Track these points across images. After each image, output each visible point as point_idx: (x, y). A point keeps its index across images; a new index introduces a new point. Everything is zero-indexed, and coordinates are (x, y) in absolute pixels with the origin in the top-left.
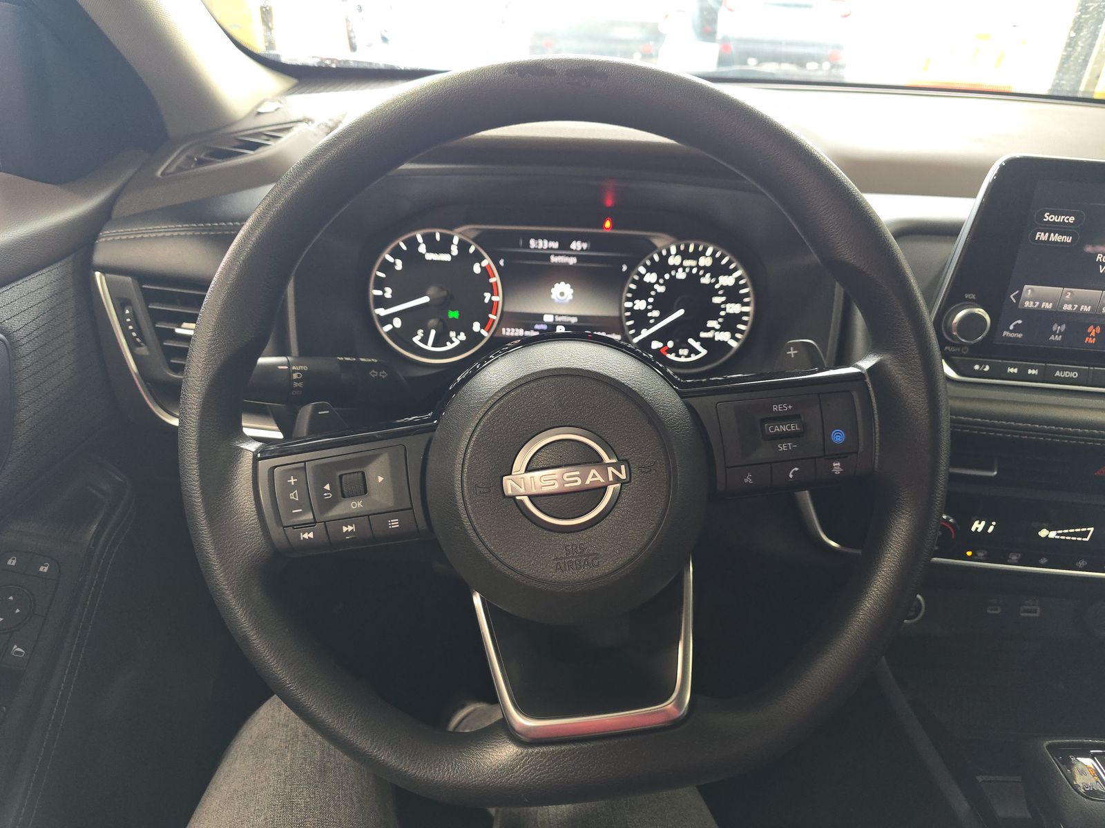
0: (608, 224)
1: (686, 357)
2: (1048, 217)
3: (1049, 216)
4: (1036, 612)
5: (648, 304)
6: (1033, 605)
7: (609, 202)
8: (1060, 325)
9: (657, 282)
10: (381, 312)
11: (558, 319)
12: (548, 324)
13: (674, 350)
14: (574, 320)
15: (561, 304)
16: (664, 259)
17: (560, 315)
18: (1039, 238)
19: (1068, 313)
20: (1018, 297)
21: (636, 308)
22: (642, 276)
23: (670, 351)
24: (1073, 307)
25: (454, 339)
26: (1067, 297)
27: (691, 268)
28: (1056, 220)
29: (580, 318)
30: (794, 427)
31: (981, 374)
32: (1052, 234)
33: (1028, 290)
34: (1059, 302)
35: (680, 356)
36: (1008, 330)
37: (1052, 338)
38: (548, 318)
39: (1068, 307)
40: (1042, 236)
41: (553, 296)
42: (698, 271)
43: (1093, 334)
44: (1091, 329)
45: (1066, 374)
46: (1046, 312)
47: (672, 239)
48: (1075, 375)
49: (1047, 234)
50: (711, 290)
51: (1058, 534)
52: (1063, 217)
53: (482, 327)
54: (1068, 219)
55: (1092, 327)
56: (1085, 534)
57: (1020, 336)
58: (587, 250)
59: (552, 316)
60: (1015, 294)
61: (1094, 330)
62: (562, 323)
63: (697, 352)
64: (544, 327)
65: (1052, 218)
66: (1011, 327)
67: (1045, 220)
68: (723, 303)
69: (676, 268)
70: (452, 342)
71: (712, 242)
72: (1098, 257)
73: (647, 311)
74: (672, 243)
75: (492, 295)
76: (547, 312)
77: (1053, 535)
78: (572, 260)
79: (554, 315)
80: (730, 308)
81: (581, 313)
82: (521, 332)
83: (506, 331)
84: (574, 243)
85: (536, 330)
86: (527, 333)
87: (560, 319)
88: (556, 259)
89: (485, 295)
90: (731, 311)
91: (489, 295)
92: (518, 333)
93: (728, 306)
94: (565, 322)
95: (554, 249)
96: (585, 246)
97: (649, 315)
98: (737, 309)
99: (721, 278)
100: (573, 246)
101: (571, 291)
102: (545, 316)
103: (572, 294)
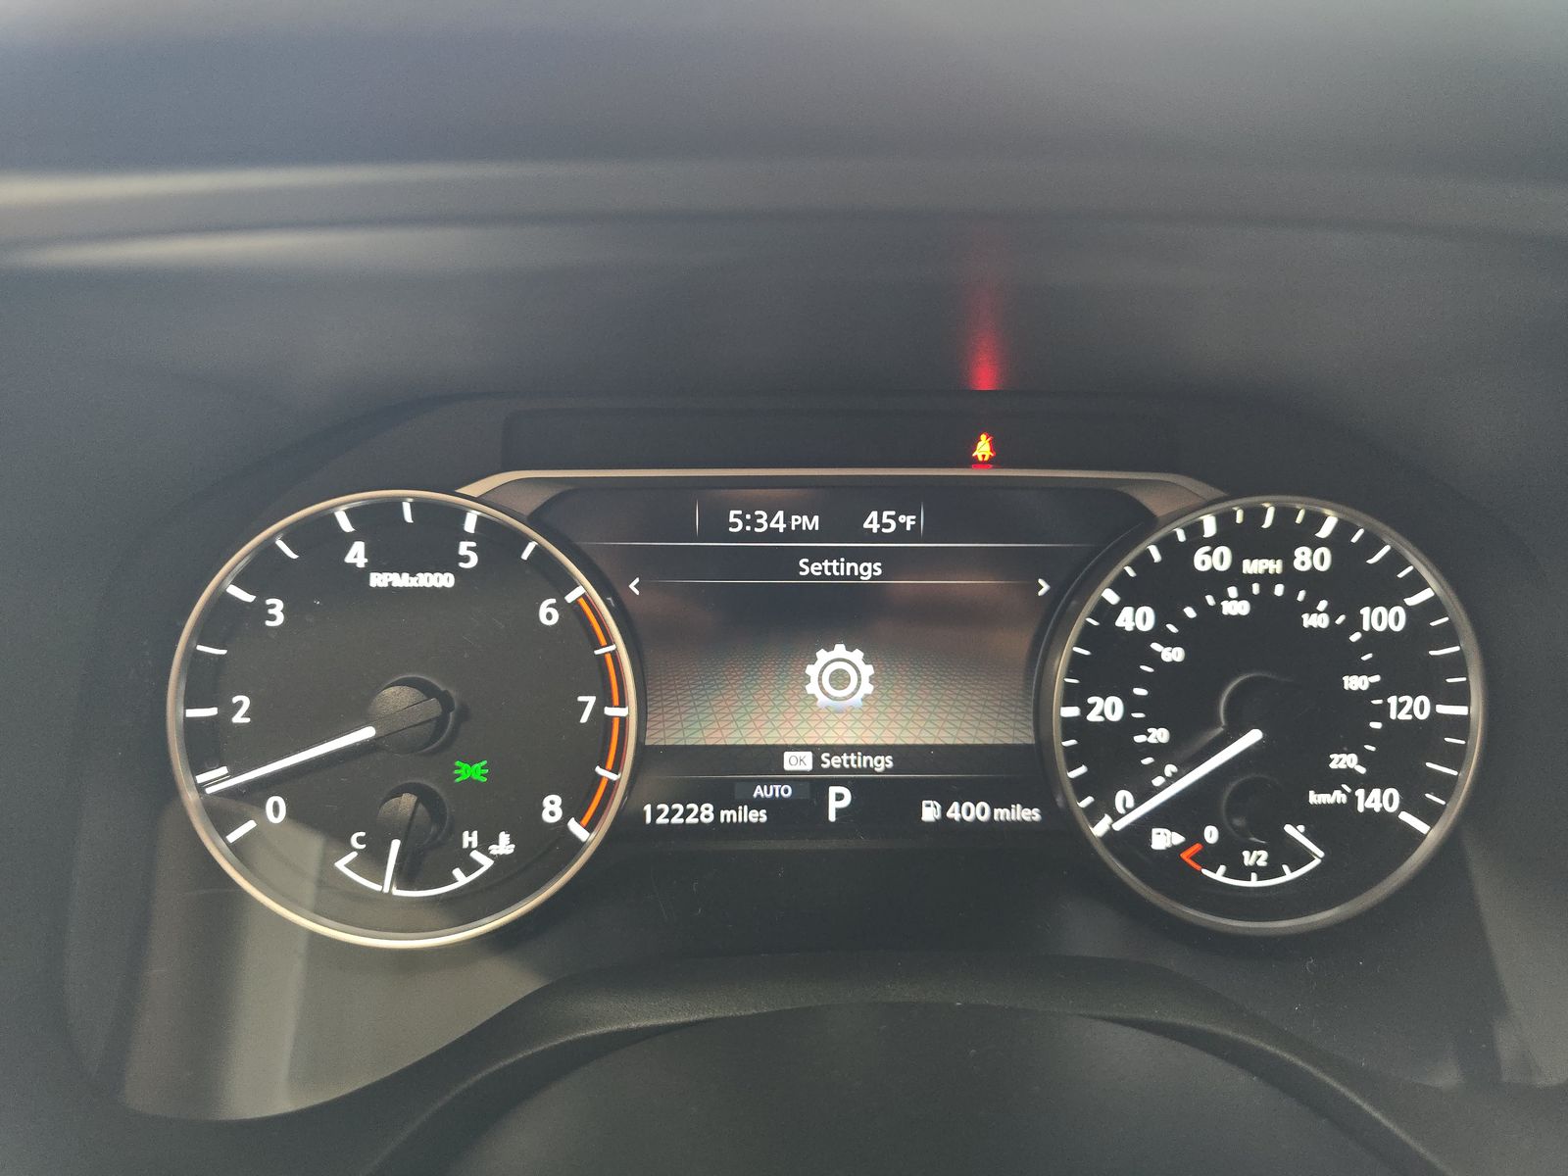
0: (983, 449)
1: (1263, 873)
5: (1131, 703)
7: (985, 376)
9: (1159, 634)
10: (217, 779)
11: (832, 762)
12: (795, 779)
13: (1227, 854)
14: (882, 764)
15: (837, 712)
16: (1179, 555)
17: (835, 750)
21: (1093, 717)
22: (1107, 613)
23: (1211, 856)
25: (476, 855)
27: (1267, 580)
29: (902, 754)
35: (1244, 873)
38: (797, 762)
41: (812, 688)
42: (1291, 593)
47: (1207, 491)
50: (1335, 650)
53: (572, 810)
58: (914, 535)
59: (808, 756)
62: (841, 777)
63: (1300, 857)
64: (785, 791)
68: (1374, 690)
69: (1217, 582)
70: (470, 866)
71: (1335, 498)
73: (1128, 726)
74: (1205, 506)
75: (605, 700)
76: (790, 742)
78: (869, 572)
79: (816, 750)
80: (1400, 706)
81: (907, 738)
82: (707, 813)
83: (656, 814)
84: (874, 515)
85: (757, 804)
86: (727, 815)
87: (836, 762)
88: (815, 569)
89: (581, 699)
90: (1404, 716)
91: (591, 701)
92: (698, 816)
93: (1392, 700)
94: (851, 770)
95: (810, 535)
96: (909, 521)
97: (1139, 739)
98: (1422, 710)
99: (1365, 611)
100: (872, 523)
101: (868, 671)
102: (787, 755)
103: (872, 680)
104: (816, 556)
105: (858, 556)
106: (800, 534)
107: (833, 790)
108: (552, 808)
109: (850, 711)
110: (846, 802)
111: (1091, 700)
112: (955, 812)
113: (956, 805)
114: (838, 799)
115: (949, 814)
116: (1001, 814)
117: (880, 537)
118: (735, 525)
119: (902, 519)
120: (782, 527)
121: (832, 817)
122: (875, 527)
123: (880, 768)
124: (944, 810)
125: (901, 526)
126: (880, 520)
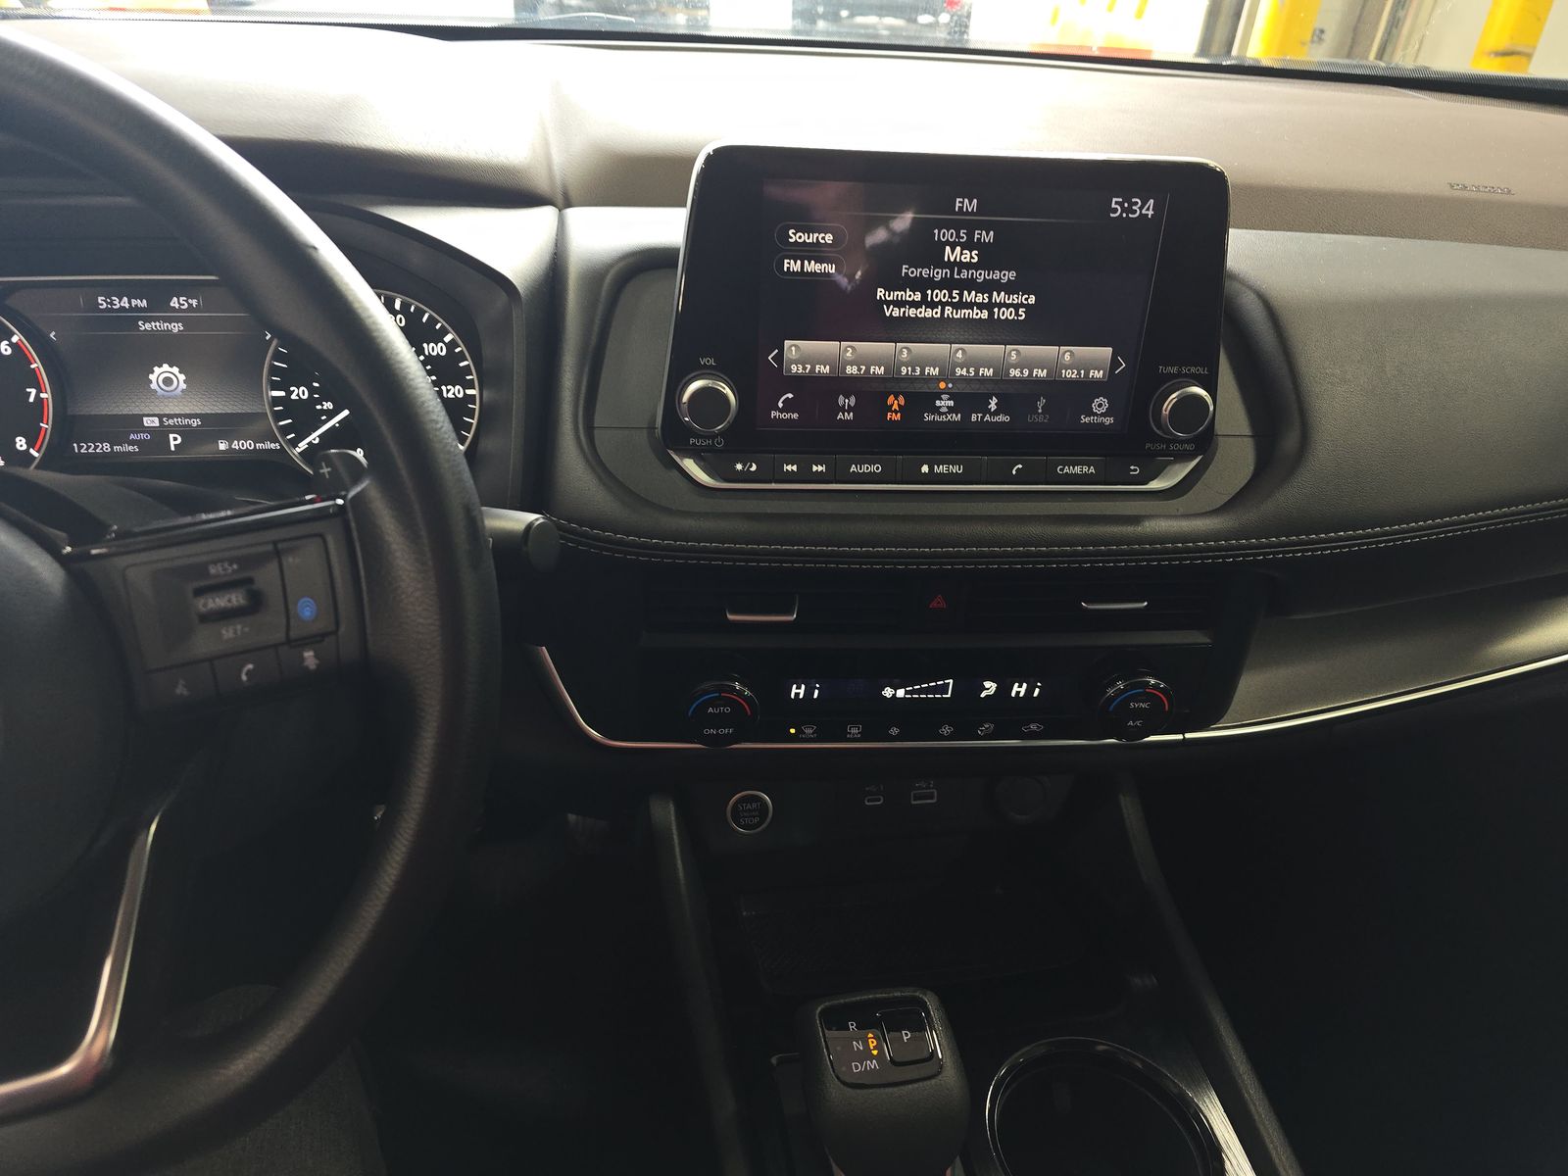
2: (795, 237)
3: (795, 234)
4: (932, 798)
5: (312, 390)
6: (926, 788)
8: (847, 396)
11: (169, 422)
12: (150, 430)
14: (195, 423)
15: (169, 398)
17: (170, 416)
18: (788, 268)
19: (852, 378)
20: (779, 358)
21: (292, 396)
24: (859, 370)
26: (848, 354)
28: (807, 241)
29: (205, 418)
30: (235, 599)
31: (746, 477)
32: (806, 262)
33: (793, 348)
34: (838, 364)
36: (777, 408)
37: (840, 416)
38: (151, 422)
39: (851, 370)
40: (793, 266)
41: (154, 386)
43: (895, 407)
44: (891, 399)
45: (865, 469)
46: (822, 378)
48: (878, 468)
49: (799, 262)
51: (906, 692)
52: (816, 235)
53: (30, 444)
54: (823, 238)
55: (892, 398)
56: (944, 689)
57: (795, 416)
58: (198, 309)
59: (156, 419)
60: (772, 355)
61: (896, 402)
62: (175, 429)
64: (146, 436)
65: (800, 237)
66: (780, 405)
67: (790, 240)
72: (879, 294)
73: (312, 401)
75: (39, 391)
76: (146, 413)
77: (901, 693)
78: (176, 327)
79: (160, 417)
80: (448, 391)
81: (207, 410)
82: (107, 447)
83: (80, 448)
84: (175, 299)
85: (132, 443)
86: (117, 448)
87: (171, 422)
88: (148, 326)
89: (28, 390)
90: (450, 395)
91: (33, 392)
92: (102, 449)
93: (443, 388)
94: (180, 426)
95: (142, 310)
96: (194, 302)
97: (319, 407)
98: (459, 393)
99: (425, 345)
100: (174, 303)
101: (182, 377)
102: (145, 419)
103: (185, 382)
104: (147, 320)
105: (170, 320)
106: (137, 309)
107: (171, 436)
108: (21, 443)
109: (176, 397)
110: (179, 441)
111: (292, 389)
112: (235, 445)
113: (236, 442)
114: (174, 441)
115: (233, 447)
116: (259, 446)
117: (180, 310)
118: (102, 305)
119: (190, 301)
120: (127, 306)
121: (173, 448)
122: (177, 306)
123: (195, 425)
124: (230, 446)
125: (190, 305)
126: (179, 303)
